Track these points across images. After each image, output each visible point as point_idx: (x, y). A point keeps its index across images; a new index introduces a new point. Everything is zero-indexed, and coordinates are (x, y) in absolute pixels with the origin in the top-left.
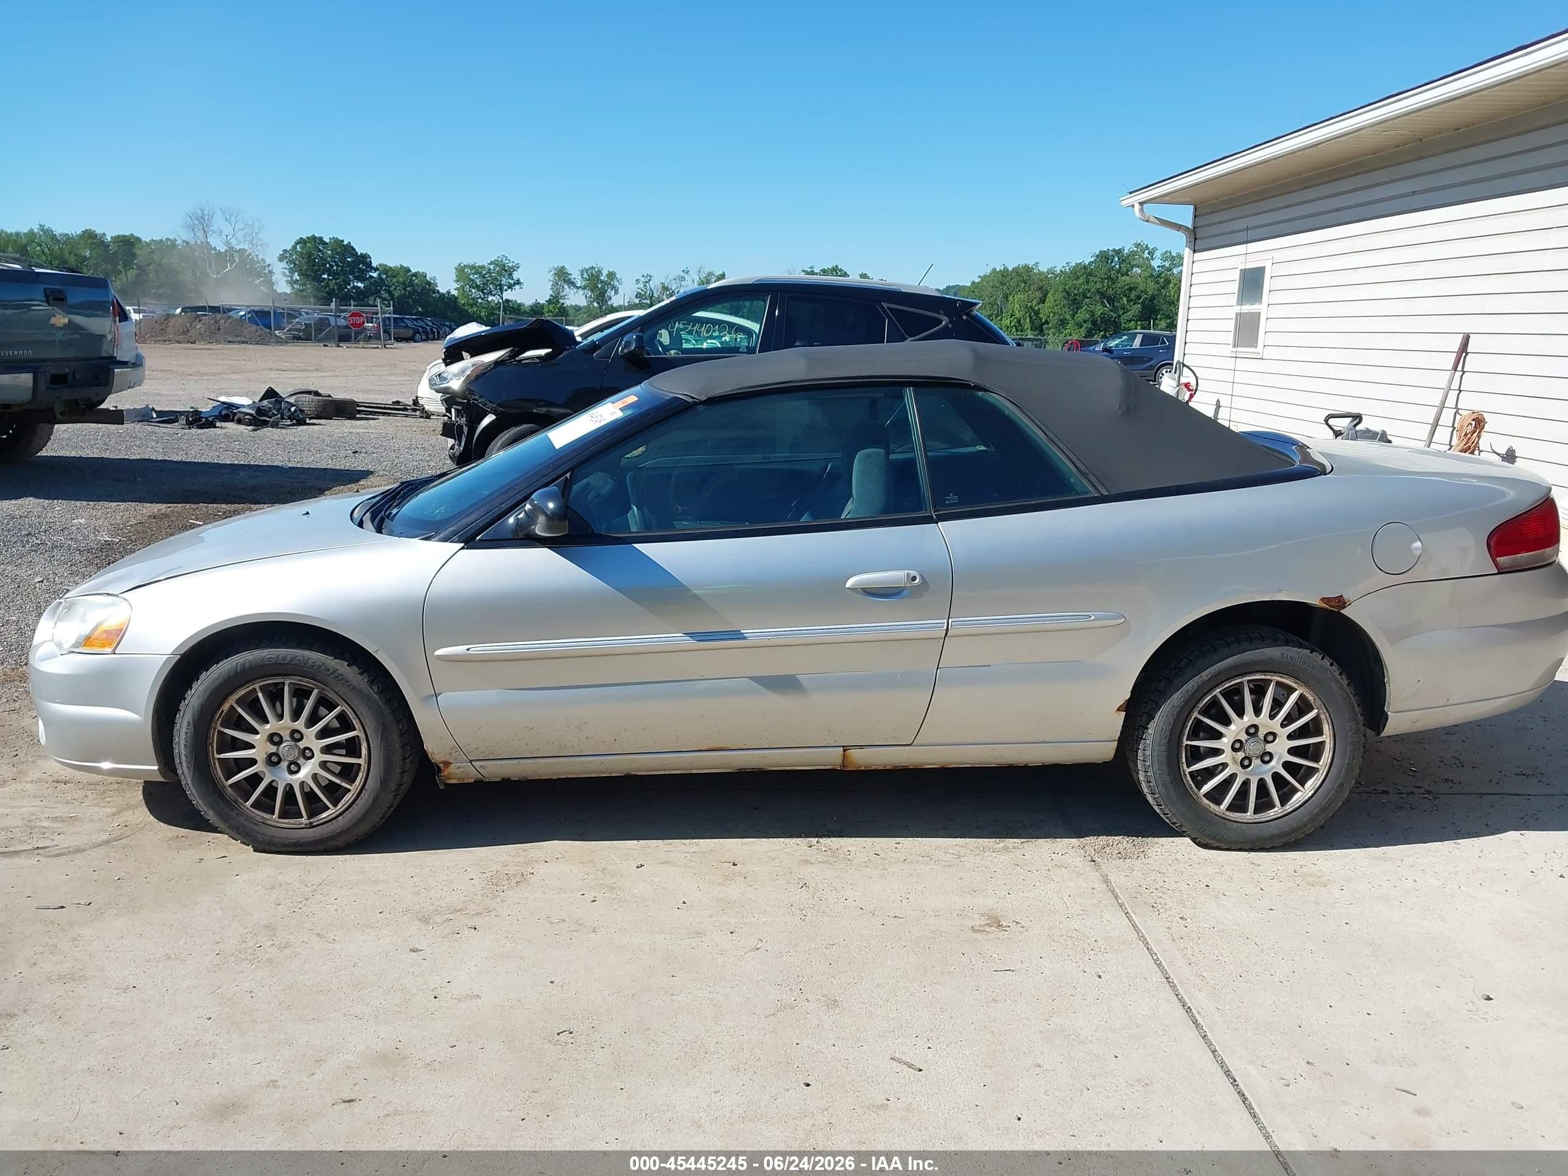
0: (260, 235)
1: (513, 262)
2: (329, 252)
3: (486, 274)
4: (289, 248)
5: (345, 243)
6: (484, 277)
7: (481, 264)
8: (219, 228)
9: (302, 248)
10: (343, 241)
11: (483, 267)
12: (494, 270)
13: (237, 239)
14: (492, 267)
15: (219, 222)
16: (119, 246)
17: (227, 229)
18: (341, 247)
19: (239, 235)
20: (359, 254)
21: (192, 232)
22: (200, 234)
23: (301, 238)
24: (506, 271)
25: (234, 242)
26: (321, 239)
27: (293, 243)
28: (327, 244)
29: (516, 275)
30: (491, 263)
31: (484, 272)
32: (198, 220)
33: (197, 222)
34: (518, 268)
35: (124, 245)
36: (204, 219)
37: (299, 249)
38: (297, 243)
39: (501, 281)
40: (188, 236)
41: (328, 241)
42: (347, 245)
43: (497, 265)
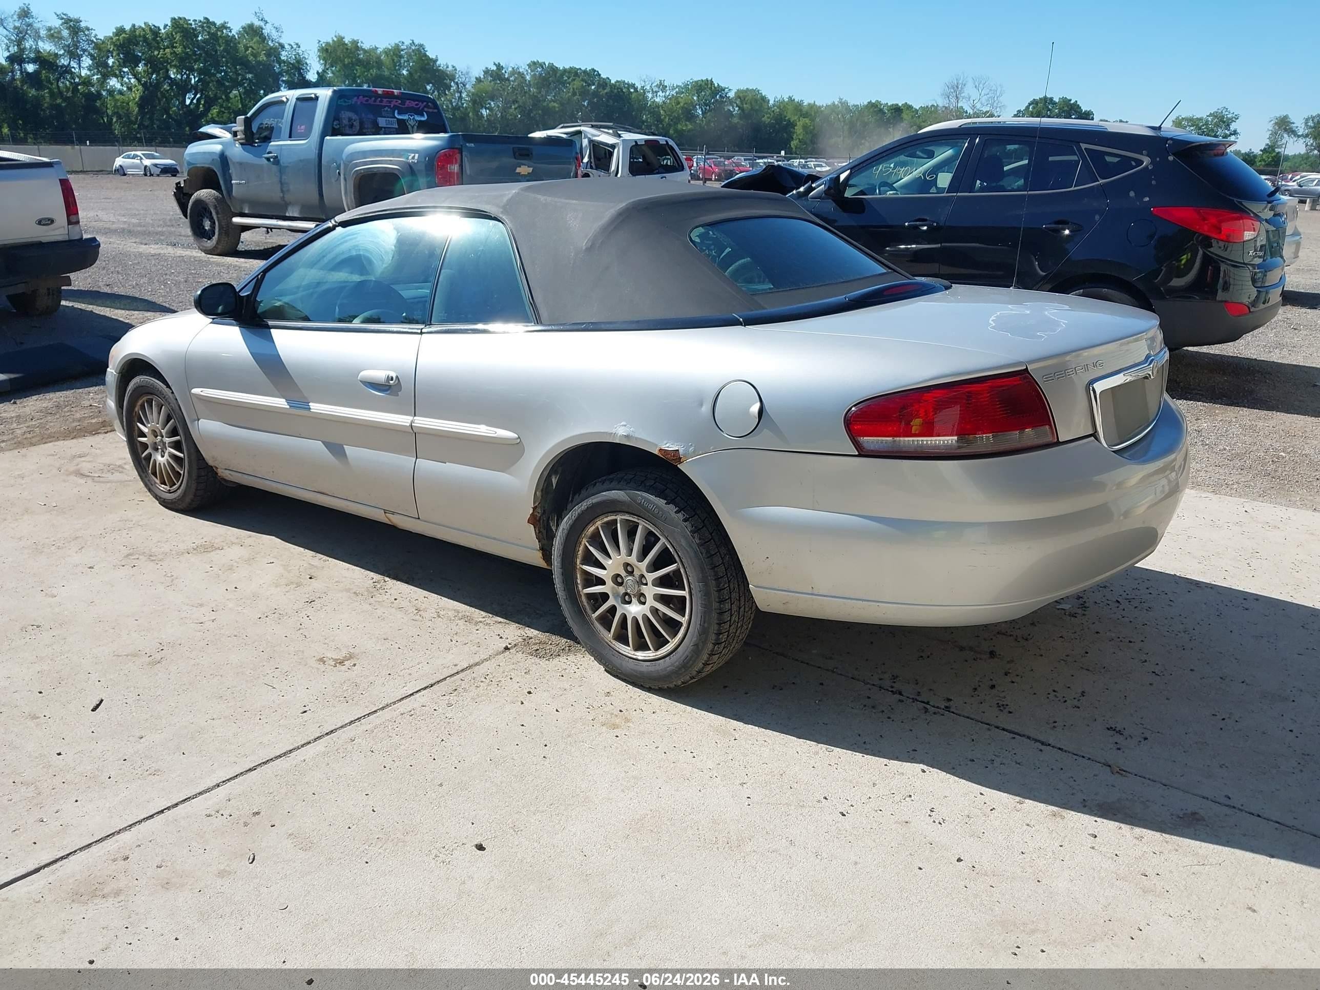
0: (1001, 99)
1: (1233, 113)
2: (1056, 111)
3: (1203, 125)
4: (1023, 108)
5: (1072, 102)
6: (1200, 129)
7: (1199, 116)
8: (968, 94)
9: (1034, 108)
10: (1070, 100)
11: (1201, 119)
12: (1212, 121)
13: (982, 104)
14: (1210, 119)
15: (970, 90)
16: (892, 113)
17: (975, 94)
18: (1068, 107)
19: (984, 99)
20: (1083, 111)
21: (947, 99)
22: (953, 100)
23: (1034, 100)
24: (1224, 122)
25: (978, 106)
26: (1051, 99)
27: (1027, 104)
28: (1056, 103)
29: (1233, 127)
30: (1211, 115)
31: (1201, 124)
32: (953, 88)
33: (952, 90)
34: (1237, 119)
35: (895, 112)
36: (957, 87)
37: (1031, 109)
38: (1030, 104)
39: (1217, 132)
40: (944, 102)
41: (1057, 101)
42: (1073, 104)
43: (1216, 117)
